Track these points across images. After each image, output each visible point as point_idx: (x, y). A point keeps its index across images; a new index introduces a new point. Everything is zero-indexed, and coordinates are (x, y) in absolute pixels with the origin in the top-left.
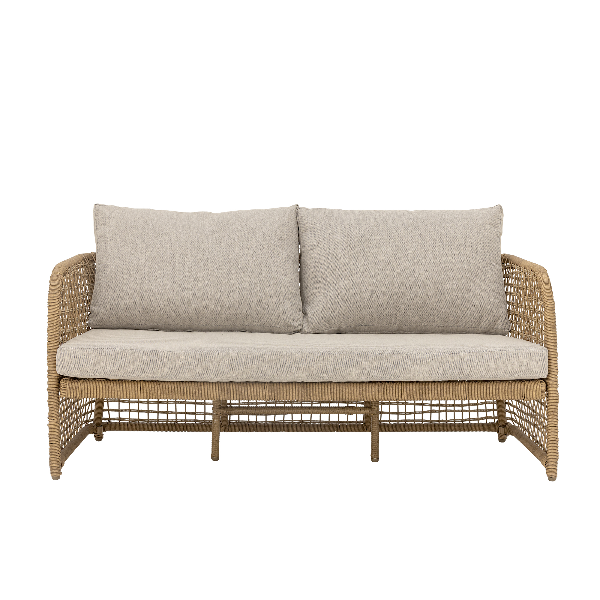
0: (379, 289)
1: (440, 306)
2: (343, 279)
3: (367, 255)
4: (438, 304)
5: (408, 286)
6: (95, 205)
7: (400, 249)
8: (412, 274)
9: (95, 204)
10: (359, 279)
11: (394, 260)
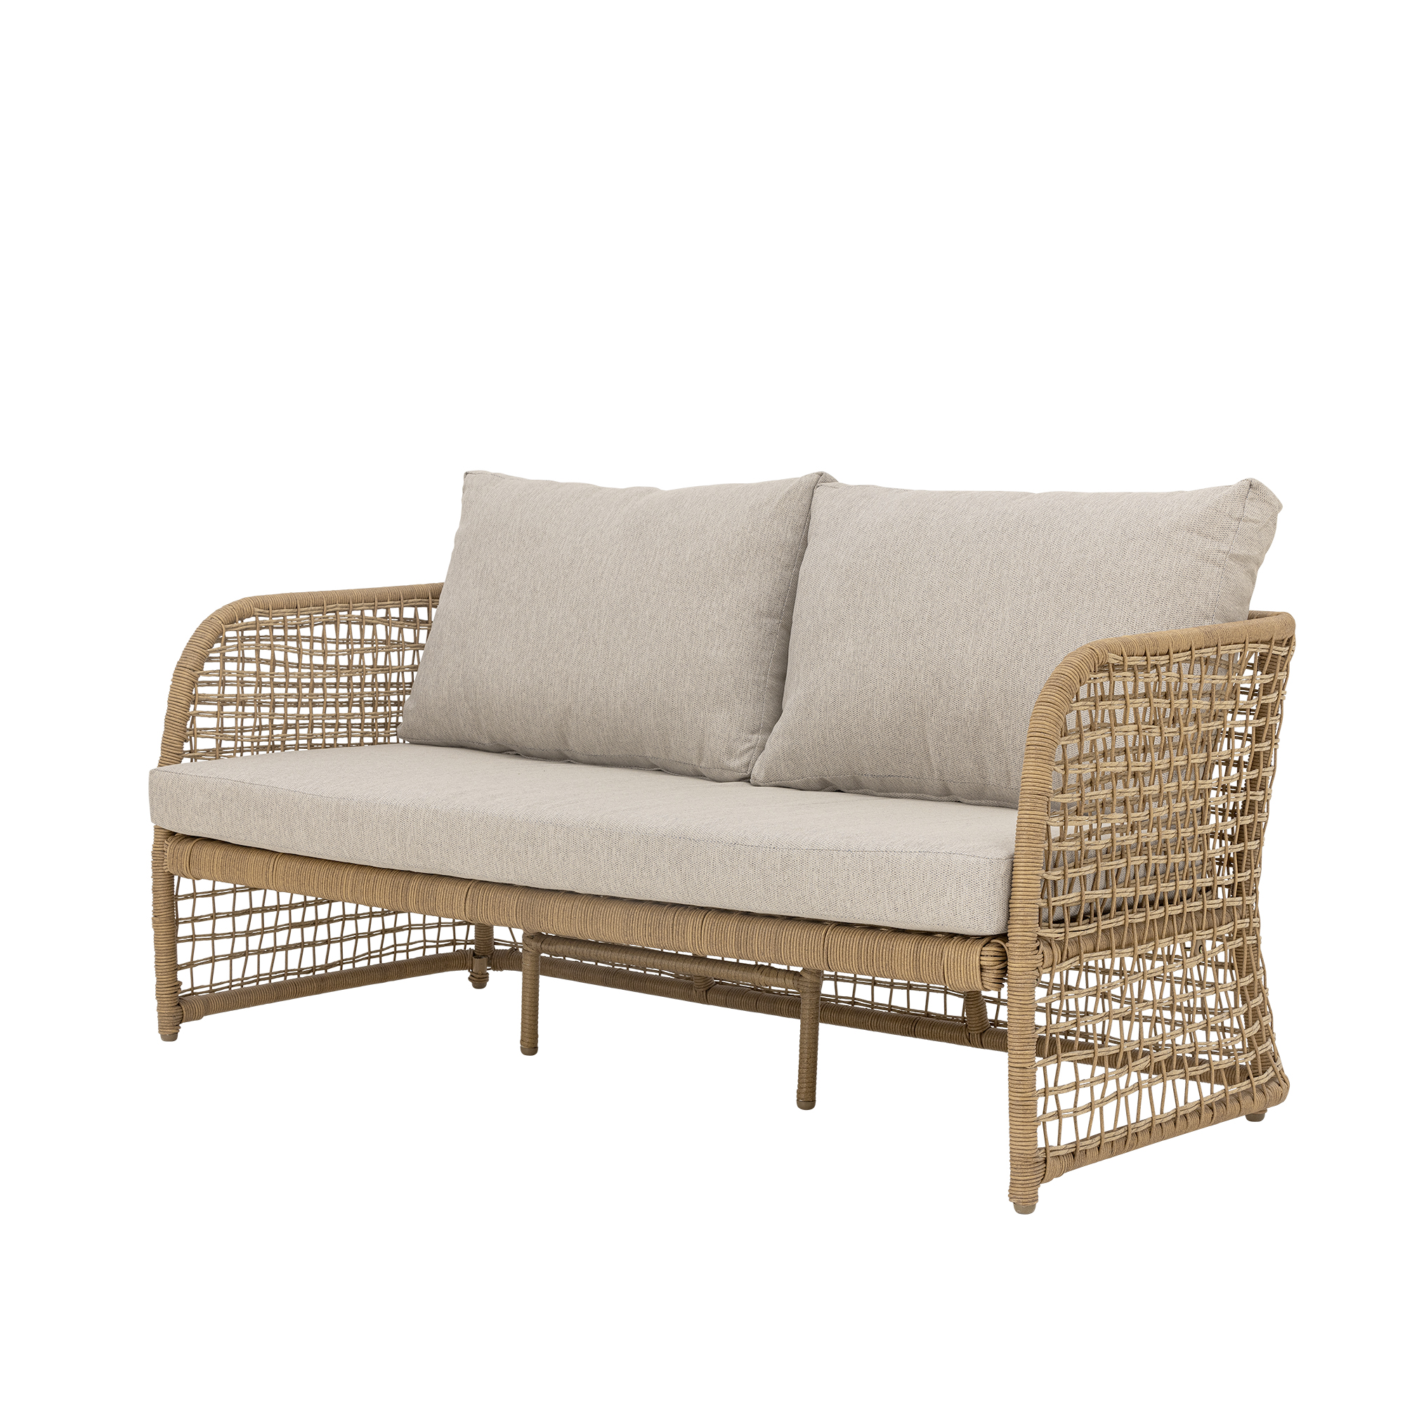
0: (886, 687)
1: (1014, 738)
2: (825, 657)
3: (876, 602)
4: (1011, 733)
5: (944, 683)
6: (467, 473)
7: (947, 589)
8: (958, 651)
9: (465, 472)
10: (851, 659)
11: (926, 615)
